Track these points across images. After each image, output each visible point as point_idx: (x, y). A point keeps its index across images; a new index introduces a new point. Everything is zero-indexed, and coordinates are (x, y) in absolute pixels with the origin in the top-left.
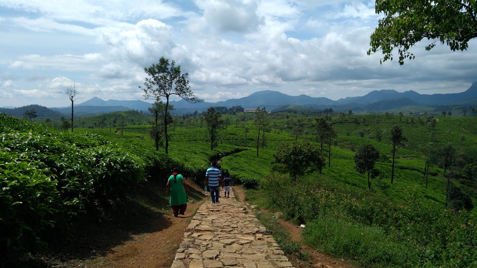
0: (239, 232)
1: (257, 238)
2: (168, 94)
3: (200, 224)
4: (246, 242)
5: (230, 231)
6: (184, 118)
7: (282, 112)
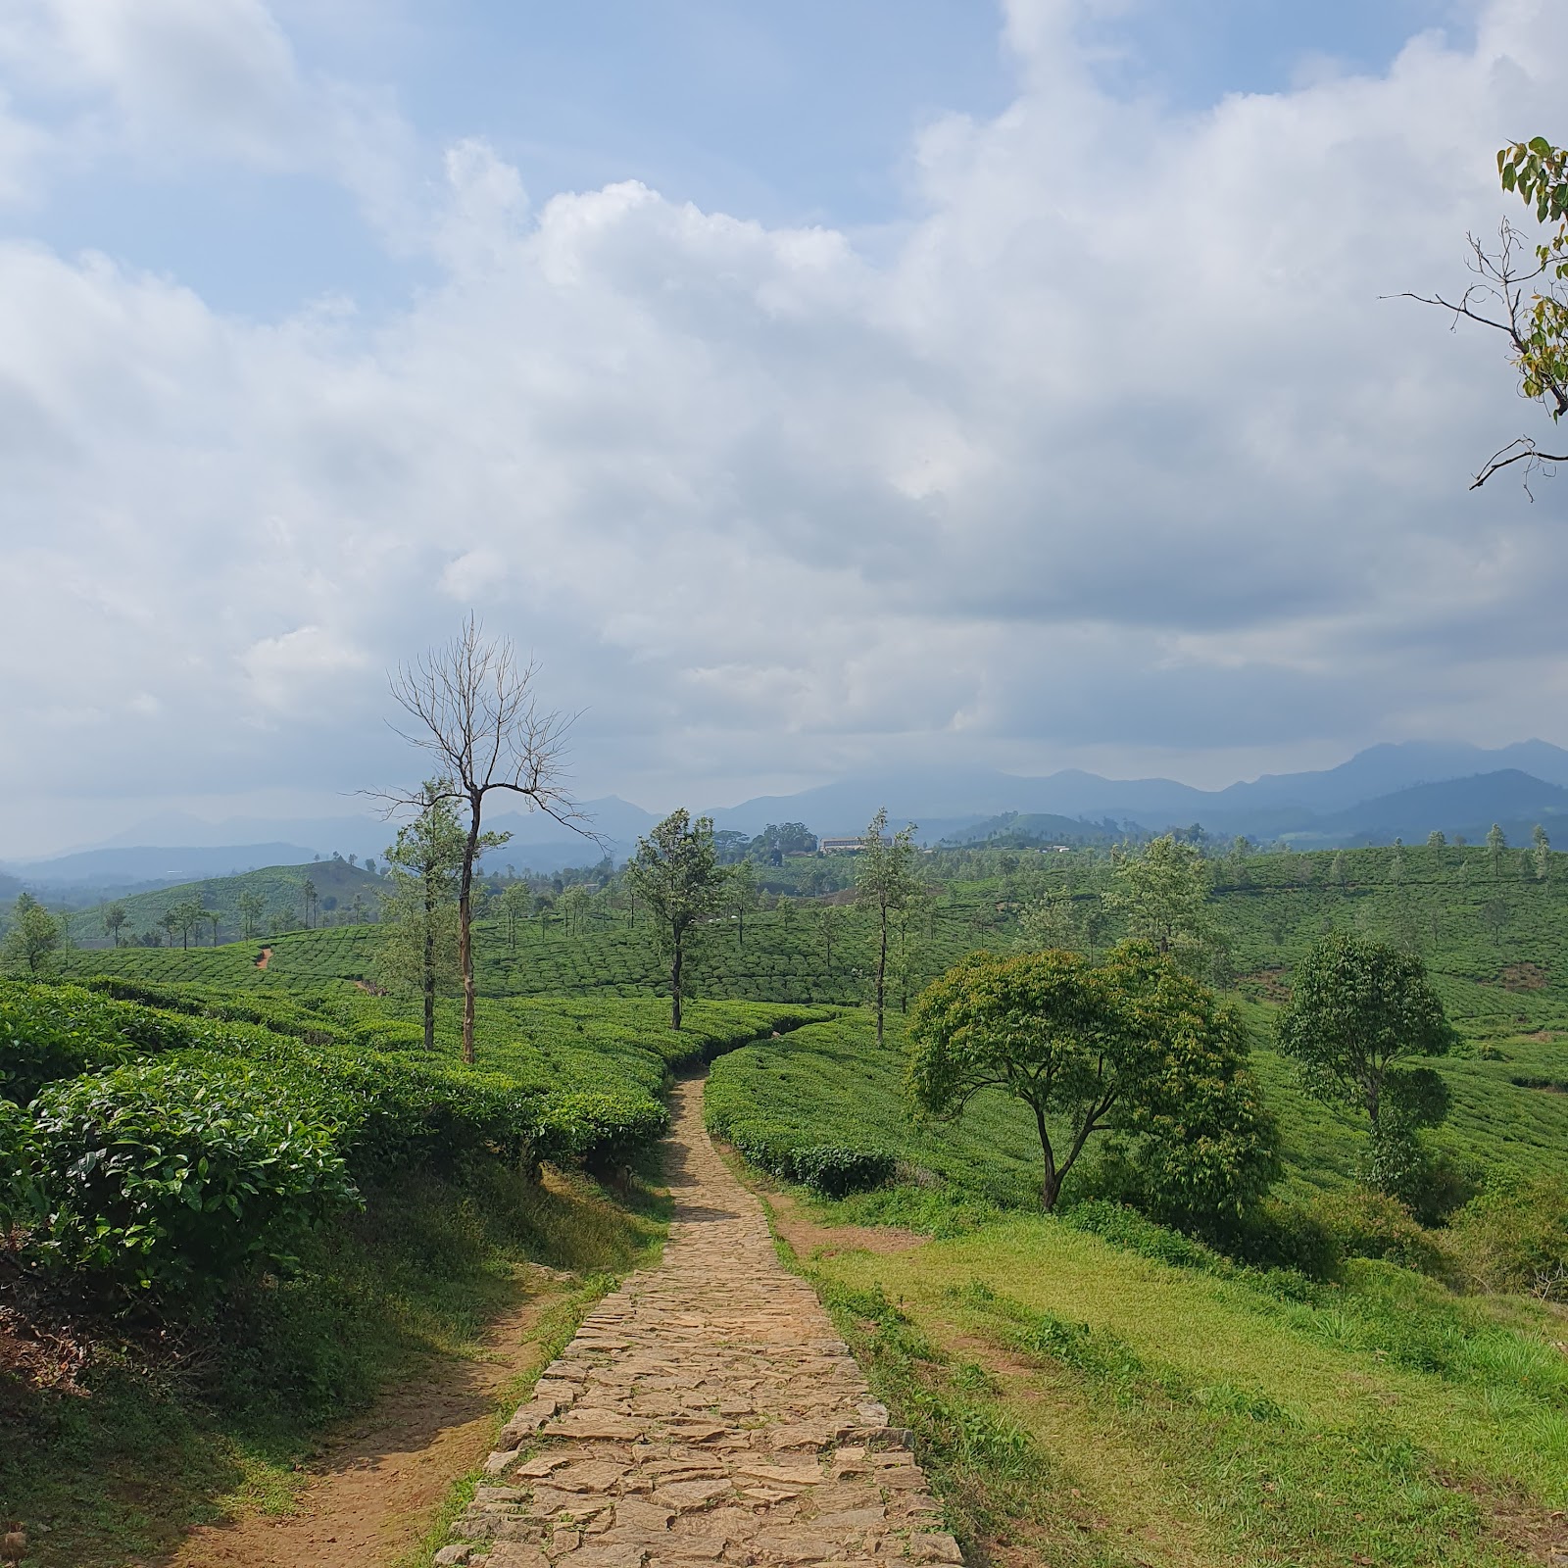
0: (752, 1441)
1: (838, 1470)
2: (480, 787)
3: (575, 1399)
4: (783, 1495)
5: (708, 1439)
6: (558, 885)
7: (982, 846)
